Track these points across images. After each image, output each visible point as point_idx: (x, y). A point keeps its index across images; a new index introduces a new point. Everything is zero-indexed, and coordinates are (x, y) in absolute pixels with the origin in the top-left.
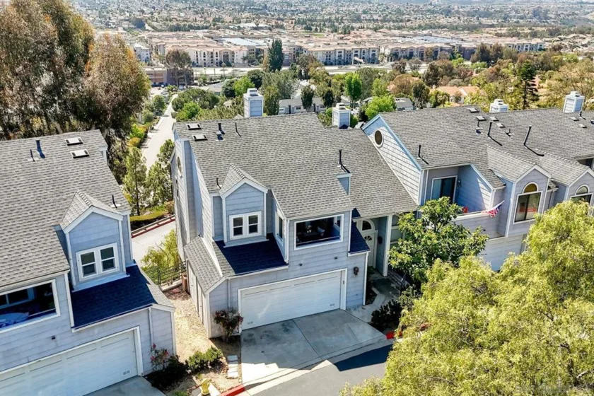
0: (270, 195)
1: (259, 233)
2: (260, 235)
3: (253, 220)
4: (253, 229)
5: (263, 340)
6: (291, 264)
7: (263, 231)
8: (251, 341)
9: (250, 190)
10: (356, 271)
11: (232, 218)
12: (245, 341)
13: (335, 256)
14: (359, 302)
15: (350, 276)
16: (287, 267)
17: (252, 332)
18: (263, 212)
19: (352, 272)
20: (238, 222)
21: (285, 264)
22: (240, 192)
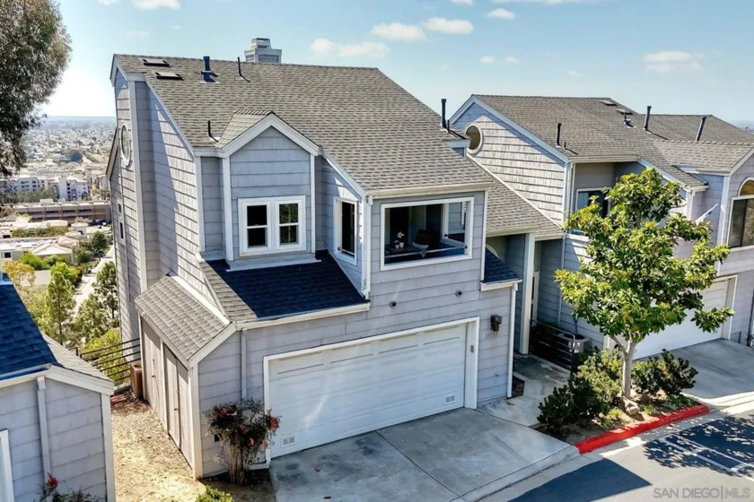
0: (321, 160)
1: (301, 245)
2: (303, 248)
3: (288, 212)
4: (288, 235)
5: (323, 474)
6: (376, 301)
7: (309, 241)
8: (294, 478)
9: (280, 143)
10: (495, 323)
11: (244, 204)
12: (282, 478)
13: (459, 288)
14: (501, 392)
15: (484, 336)
16: (366, 306)
17: (295, 460)
18: (308, 197)
19: (487, 325)
20: (257, 214)
21: (362, 300)
22: (259, 145)
